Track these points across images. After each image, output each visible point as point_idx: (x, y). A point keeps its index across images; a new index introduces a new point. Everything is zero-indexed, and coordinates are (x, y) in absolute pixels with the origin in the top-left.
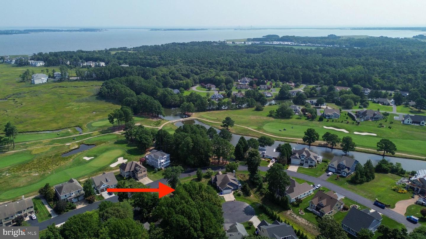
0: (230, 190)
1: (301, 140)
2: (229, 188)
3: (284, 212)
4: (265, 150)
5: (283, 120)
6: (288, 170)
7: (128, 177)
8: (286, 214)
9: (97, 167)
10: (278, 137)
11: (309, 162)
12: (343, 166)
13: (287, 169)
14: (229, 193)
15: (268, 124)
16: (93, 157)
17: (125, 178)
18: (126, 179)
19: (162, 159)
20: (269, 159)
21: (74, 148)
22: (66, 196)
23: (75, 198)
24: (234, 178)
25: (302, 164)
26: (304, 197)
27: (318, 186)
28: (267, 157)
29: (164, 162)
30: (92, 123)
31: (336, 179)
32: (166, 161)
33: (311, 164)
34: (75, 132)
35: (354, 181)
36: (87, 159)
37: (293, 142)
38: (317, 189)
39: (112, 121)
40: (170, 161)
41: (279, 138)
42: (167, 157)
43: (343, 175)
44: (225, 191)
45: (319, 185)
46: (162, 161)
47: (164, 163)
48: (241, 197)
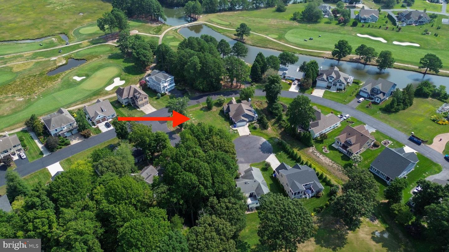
0: (245, 123)
1: (329, 53)
2: (243, 121)
3: (306, 149)
4: (286, 70)
5: (309, 26)
6: (312, 94)
7: (127, 104)
8: (307, 151)
9: (90, 90)
10: (302, 49)
11: (338, 84)
12: (378, 90)
13: (312, 93)
14: (244, 126)
15: (291, 31)
16: (85, 77)
17: (123, 106)
18: (125, 106)
19: (165, 82)
20: (290, 80)
21: (61, 64)
22: (56, 130)
23: (68, 132)
24: (250, 108)
25: (329, 87)
26: (329, 131)
27: (345, 117)
28: (289, 78)
29: (168, 86)
30: (79, 29)
31: (367, 107)
32: (170, 84)
33: (340, 87)
34: (61, 41)
35: (388, 110)
36: (78, 79)
37: (320, 56)
38: (345, 120)
39: (102, 28)
40: (174, 84)
41: (303, 51)
42: (172, 80)
43: (376, 101)
44: (238, 124)
45: (347, 115)
46: (166, 84)
47: (169, 87)
48: (257, 130)
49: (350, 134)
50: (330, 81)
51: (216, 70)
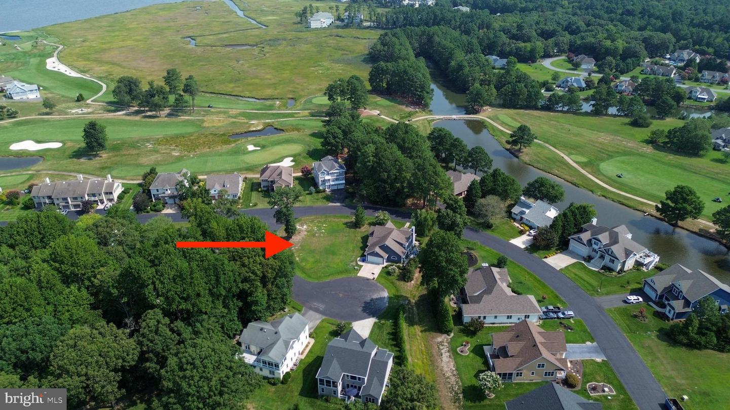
0: (380, 260)
1: (651, 205)
2: (377, 255)
3: (434, 334)
4: (528, 207)
6: (545, 260)
7: (265, 189)
8: (433, 338)
9: (248, 163)
10: (614, 190)
11: (607, 258)
13: (546, 257)
14: (378, 264)
15: (623, 158)
16: (259, 148)
17: (260, 189)
18: (261, 191)
19: (328, 174)
20: (527, 225)
21: (254, 129)
22: (158, 190)
23: (170, 197)
24: (403, 241)
25: (589, 259)
26: (507, 323)
27: (564, 314)
28: (527, 223)
29: (333, 181)
30: (313, 98)
31: (635, 316)
32: (337, 179)
33: (610, 265)
34: (285, 106)
35: (671, 337)
36: (251, 148)
37: (640, 208)
38: (558, 318)
39: (331, 98)
40: (344, 182)
41: (612, 192)
42: (340, 174)
43: (667, 313)
44: (370, 258)
45: (571, 313)
46: (327, 177)
47: (332, 183)
48: (390, 278)
49: (518, 336)
50: (595, 246)
51: (394, 172)
